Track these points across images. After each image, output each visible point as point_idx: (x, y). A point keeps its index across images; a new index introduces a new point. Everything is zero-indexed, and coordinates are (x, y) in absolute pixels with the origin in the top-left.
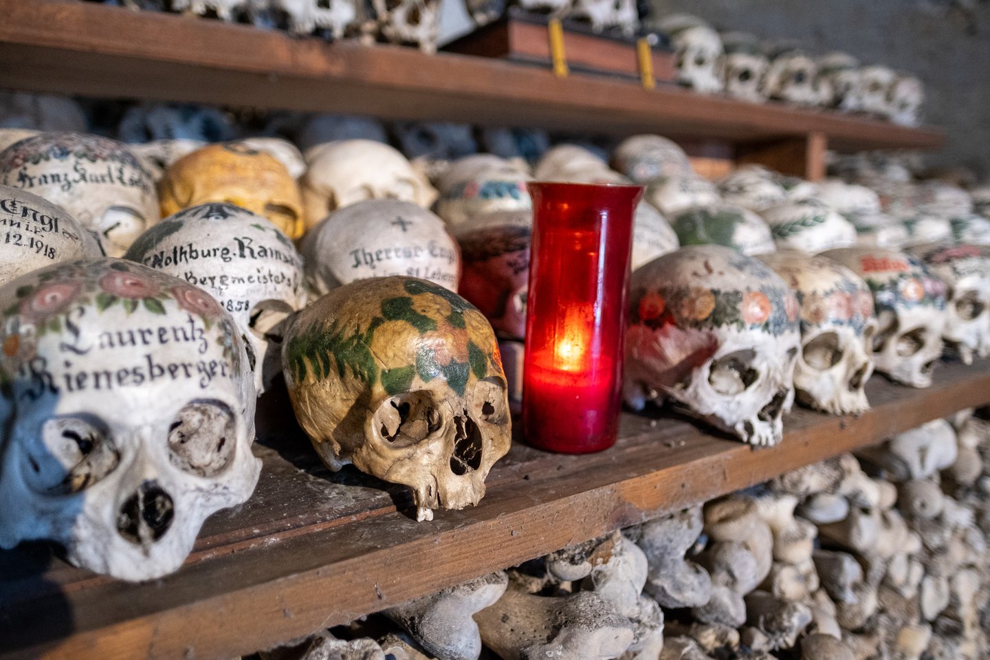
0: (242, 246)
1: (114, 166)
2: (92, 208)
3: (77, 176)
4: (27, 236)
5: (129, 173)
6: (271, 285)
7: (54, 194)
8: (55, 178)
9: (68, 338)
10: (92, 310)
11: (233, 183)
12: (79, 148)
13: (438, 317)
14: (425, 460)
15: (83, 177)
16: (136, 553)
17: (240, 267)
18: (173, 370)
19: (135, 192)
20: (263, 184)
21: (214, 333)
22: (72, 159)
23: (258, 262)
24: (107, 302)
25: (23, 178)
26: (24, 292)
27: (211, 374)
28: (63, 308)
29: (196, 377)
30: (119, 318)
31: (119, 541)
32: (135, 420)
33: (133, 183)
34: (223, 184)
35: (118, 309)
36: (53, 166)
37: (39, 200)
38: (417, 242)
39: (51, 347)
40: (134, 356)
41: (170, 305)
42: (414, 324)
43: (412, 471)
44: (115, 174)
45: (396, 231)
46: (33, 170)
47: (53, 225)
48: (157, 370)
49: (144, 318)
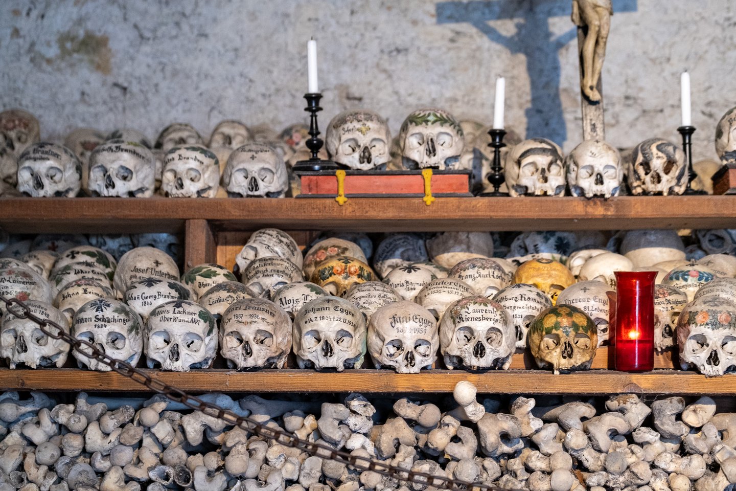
0: (522, 297)
1: (491, 271)
2: (482, 287)
3: (478, 275)
4: (460, 292)
5: (497, 273)
6: (530, 310)
7: (469, 282)
8: (470, 276)
9: (467, 310)
10: (472, 305)
11: (537, 276)
12: (479, 264)
13: (564, 313)
14: (555, 354)
15: (480, 276)
16: (476, 359)
17: (521, 303)
18: (487, 319)
19: (498, 281)
20: (550, 276)
21: (499, 313)
22: (476, 269)
23: (527, 302)
24: (475, 303)
25: (460, 276)
26: (459, 302)
27: (497, 321)
28: (466, 304)
29: (493, 321)
30: (477, 307)
31: (473, 356)
32: (478, 329)
33: (498, 277)
34: (533, 277)
35: (477, 305)
36: (470, 272)
37: (464, 283)
38: (589, 296)
39: (463, 312)
40: (479, 315)
41: (489, 305)
42: (555, 315)
43: (551, 357)
44: (491, 274)
45: (582, 292)
46: (464, 274)
47: (467, 290)
48: (484, 319)
49: (482, 307)
